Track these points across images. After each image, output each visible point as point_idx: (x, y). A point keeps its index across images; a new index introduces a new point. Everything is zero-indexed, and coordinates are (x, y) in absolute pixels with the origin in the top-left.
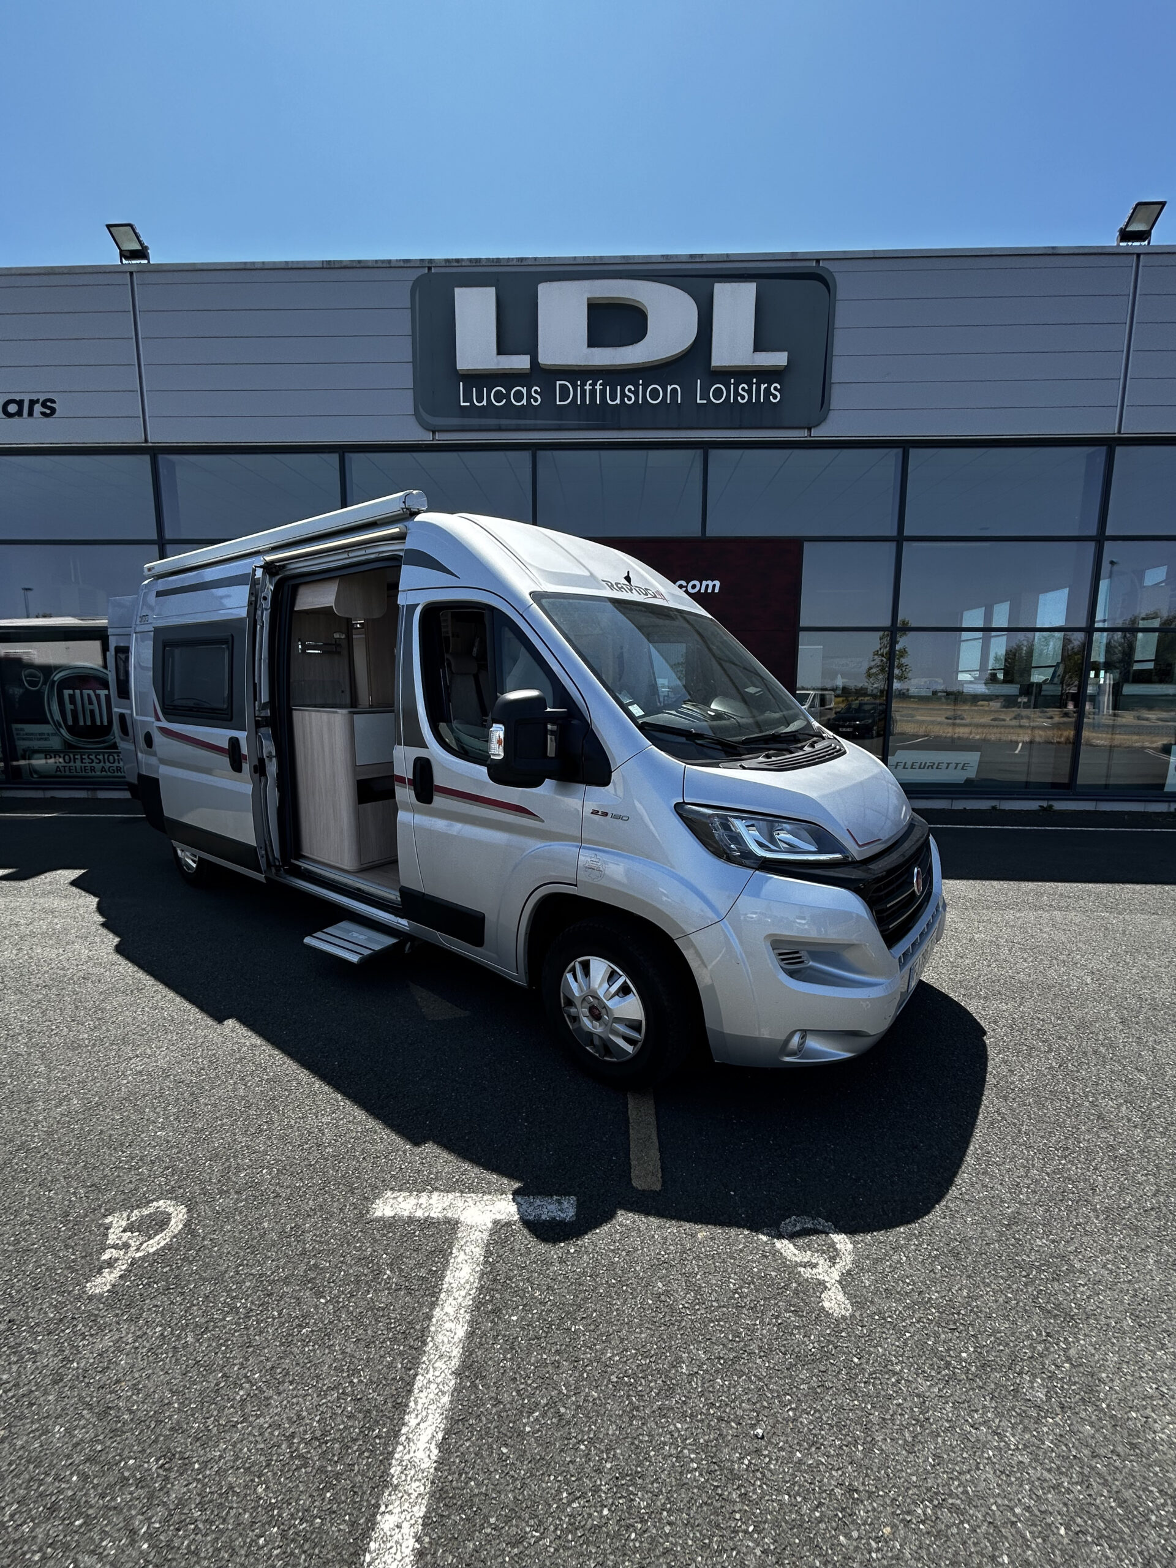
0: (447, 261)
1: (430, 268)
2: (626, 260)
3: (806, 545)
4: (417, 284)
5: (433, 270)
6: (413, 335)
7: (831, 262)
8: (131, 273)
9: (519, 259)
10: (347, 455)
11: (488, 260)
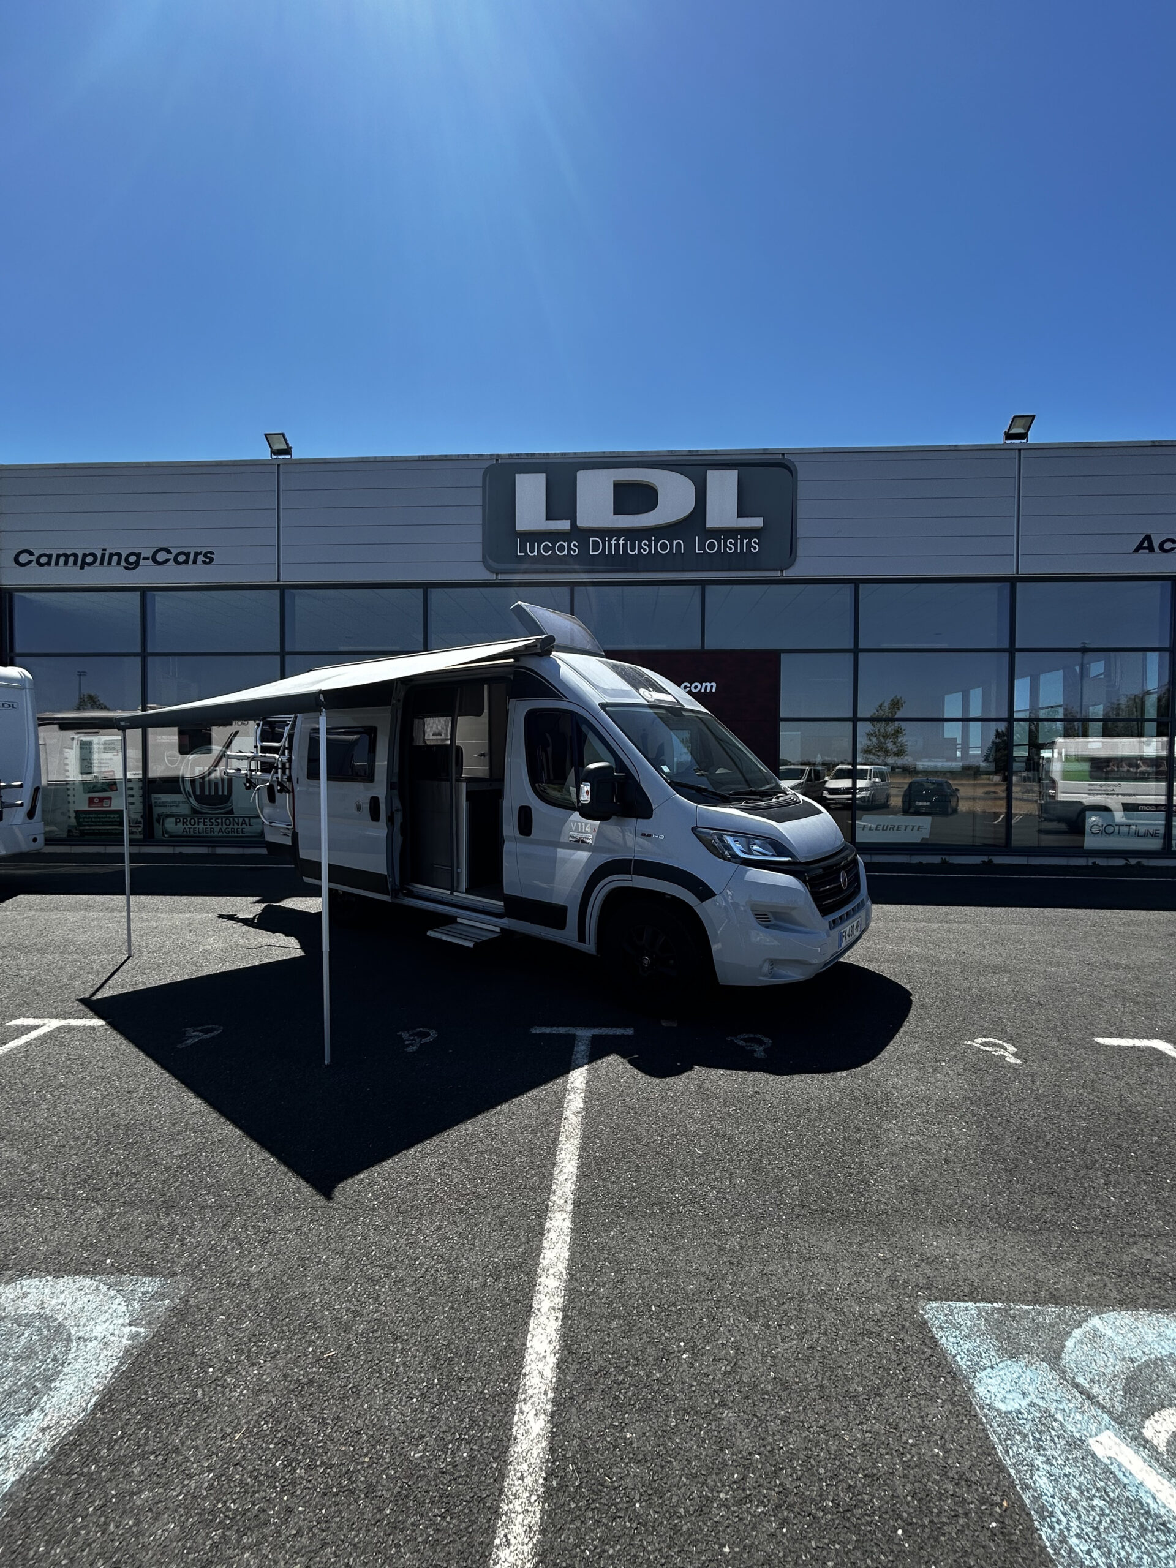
0: (510, 455)
1: (497, 460)
2: (642, 454)
3: (783, 656)
4: (488, 470)
5: (500, 461)
6: (484, 506)
7: (794, 456)
8: (279, 465)
9: (562, 454)
10: (429, 590)
11: (540, 454)
